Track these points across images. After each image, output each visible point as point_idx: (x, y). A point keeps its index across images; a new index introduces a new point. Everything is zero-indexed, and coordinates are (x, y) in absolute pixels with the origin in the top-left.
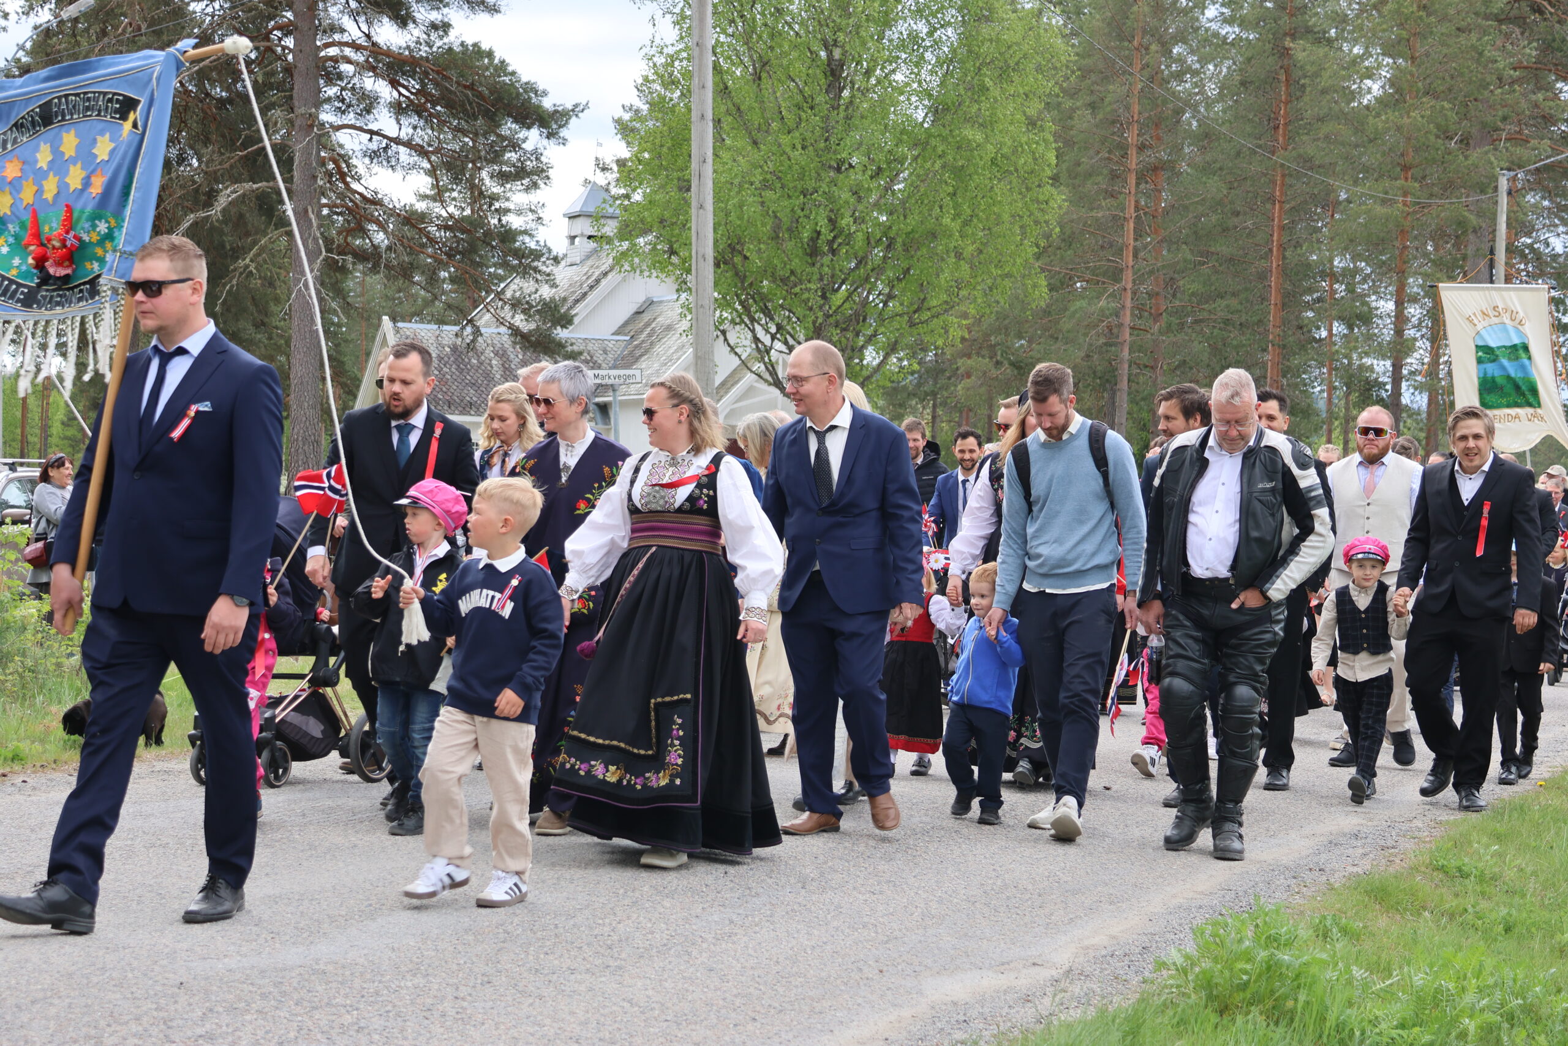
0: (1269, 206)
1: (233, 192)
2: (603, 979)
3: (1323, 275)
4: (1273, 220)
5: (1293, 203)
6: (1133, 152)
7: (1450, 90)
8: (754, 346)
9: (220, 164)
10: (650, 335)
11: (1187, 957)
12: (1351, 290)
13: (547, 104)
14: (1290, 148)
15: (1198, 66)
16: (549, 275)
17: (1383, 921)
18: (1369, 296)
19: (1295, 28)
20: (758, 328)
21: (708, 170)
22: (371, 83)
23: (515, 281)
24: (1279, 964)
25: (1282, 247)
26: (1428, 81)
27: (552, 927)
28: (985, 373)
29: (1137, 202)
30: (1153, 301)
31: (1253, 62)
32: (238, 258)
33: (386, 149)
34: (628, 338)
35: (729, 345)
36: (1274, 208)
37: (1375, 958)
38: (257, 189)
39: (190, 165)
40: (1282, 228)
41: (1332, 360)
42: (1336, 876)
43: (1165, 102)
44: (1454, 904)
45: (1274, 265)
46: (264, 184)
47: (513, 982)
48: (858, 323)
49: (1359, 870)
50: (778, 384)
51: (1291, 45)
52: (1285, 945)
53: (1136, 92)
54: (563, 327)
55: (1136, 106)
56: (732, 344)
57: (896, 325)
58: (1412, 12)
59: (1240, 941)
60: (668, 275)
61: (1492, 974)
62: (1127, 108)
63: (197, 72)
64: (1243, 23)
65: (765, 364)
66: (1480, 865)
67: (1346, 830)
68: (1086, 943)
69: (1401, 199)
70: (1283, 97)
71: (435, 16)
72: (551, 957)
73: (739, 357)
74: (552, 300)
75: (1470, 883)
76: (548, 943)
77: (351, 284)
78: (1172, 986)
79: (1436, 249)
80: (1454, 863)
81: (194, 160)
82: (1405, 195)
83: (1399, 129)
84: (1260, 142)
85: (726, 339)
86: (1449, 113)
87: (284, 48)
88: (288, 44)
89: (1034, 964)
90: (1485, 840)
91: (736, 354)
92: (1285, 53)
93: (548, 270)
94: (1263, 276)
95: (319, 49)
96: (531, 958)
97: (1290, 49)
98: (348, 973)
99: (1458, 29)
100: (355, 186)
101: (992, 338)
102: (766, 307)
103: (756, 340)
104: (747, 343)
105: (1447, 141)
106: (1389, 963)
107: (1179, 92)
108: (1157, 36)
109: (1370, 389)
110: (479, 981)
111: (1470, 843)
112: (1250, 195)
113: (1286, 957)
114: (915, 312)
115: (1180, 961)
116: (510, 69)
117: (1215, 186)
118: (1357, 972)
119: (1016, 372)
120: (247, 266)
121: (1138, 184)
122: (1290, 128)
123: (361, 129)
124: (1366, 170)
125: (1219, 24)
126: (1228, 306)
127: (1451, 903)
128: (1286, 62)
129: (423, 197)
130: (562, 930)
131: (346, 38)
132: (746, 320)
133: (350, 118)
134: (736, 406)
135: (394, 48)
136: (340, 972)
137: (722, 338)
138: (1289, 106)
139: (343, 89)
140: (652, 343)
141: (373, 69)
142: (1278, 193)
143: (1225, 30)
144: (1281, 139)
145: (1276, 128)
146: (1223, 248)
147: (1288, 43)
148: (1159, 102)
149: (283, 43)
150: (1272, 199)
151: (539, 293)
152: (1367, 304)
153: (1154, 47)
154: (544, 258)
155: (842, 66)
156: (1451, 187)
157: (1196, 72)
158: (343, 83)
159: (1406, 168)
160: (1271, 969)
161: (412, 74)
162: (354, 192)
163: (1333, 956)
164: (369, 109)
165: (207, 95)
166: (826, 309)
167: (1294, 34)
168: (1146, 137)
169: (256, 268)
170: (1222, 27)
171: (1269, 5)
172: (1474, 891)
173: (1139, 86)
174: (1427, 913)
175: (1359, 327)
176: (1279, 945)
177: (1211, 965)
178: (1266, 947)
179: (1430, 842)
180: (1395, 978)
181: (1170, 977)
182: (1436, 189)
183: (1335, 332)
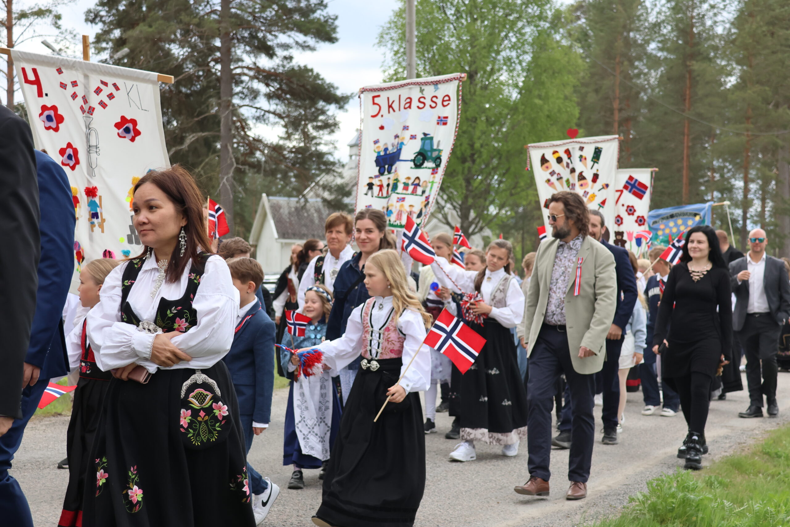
0: (682, 137)
1: (193, 137)
3: (709, 169)
4: (684, 144)
5: (693, 136)
6: (616, 113)
7: (769, 81)
9: (187, 124)
11: (644, 496)
12: (722, 176)
13: (339, 93)
14: (692, 109)
15: (646, 71)
16: (340, 173)
17: (739, 479)
18: (731, 179)
19: (693, 53)
22: (257, 85)
23: (324, 176)
24: (689, 499)
25: (688, 156)
26: (758, 77)
31: (673, 69)
32: (195, 168)
33: (263, 116)
36: (684, 138)
37: (736, 496)
38: (204, 136)
39: (173, 125)
40: (688, 147)
42: (717, 457)
43: (631, 88)
44: (774, 471)
45: (685, 165)
46: (207, 133)
48: (486, 195)
49: (728, 454)
52: (692, 490)
53: (617, 84)
54: (347, 197)
55: (618, 91)
57: (504, 195)
59: (670, 488)
62: (613, 91)
63: (176, 82)
64: (668, 50)
66: (787, 452)
67: (721, 435)
68: (596, 489)
69: (745, 133)
70: (688, 86)
71: (286, 53)
74: (342, 184)
75: (782, 460)
77: (247, 179)
78: (637, 510)
79: (764, 156)
80: (774, 451)
81: (175, 123)
82: (748, 131)
83: (744, 99)
84: (678, 107)
86: (769, 92)
87: (216, 70)
88: (218, 68)
90: (789, 440)
93: (339, 171)
94: (679, 170)
95: (232, 70)
97: (690, 65)
100: (249, 133)
105: (768, 106)
106: (742, 499)
107: (638, 83)
108: (627, 57)
111: (781, 441)
112: (673, 132)
113: (692, 496)
114: (513, 189)
115: (641, 498)
116: (321, 77)
117: (655, 128)
118: (727, 504)
120: (199, 172)
121: (619, 127)
122: (692, 100)
123: (251, 106)
124: (729, 119)
125: (656, 51)
126: (662, 185)
127: (772, 470)
128: (689, 69)
129: (281, 138)
131: (244, 64)
133: (247, 102)
135: (267, 68)
138: (691, 89)
139: (243, 88)
141: (257, 78)
142: (686, 131)
143: (660, 54)
144: (687, 105)
145: (685, 100)
148: (628, 88)
149: (215, 67)
150: (683, 134)
151: (335, 182)
152: (729, 183)
153: (626, 63)
154: (337, 166)
155: (476, 73)
156: (769, 127)
157: (645, 74)
158: (244, 85)
159: (748, 118)
160: (685, 502)
161: (275, 80)
162: (249, 136)
163: (715, 496)
164: (255, 98)
165: (180, 92)
166: (470, 188)
167: (692, 56)
168: (623, 105)
169: (204, 173)
170: (658, 52)
171: (680, 42)
172: (784, 464)
173: (619, 81)
174: (761, 475)
175: (726, 194)
176: (689, 490)
177: (656, 499)
178: (683, 491)
179: (762, 441)
180: (745, 506)
181: (636, 506)
182: (762, 128)
183: (714, 196)
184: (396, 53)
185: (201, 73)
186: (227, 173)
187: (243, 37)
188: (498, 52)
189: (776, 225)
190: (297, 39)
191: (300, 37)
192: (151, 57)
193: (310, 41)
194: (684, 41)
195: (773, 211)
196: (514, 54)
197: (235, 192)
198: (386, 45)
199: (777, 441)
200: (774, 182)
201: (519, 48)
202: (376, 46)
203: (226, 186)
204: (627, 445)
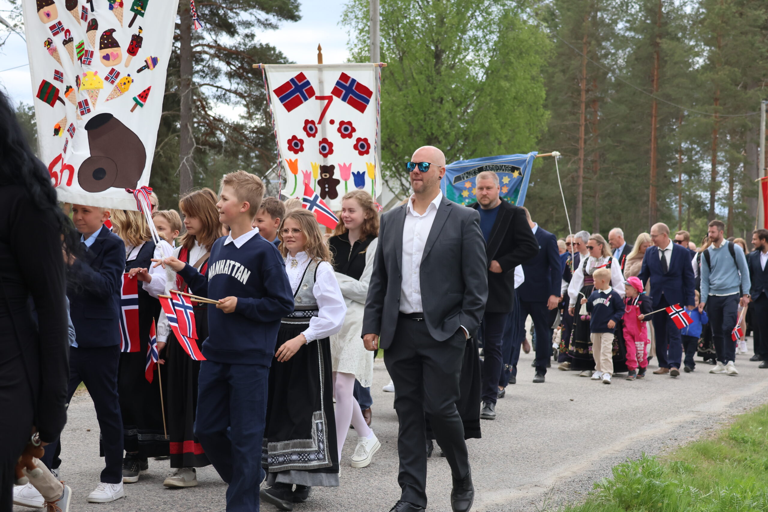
0: (649, 118)
2: (328, 494)
3: (677, 152)
4: (651, 125)
5: (661, 117)
6: (583, 93)
7: (737, 62)
8: (401, 188)
11: (609, 482)
12: (690, 158)
14: (659, 90)
15: (613, 51)
17: (705, 465)
18: (699, 161)
19: (662, 33)
20: (403, 179)
22: (218, 64)
24: (654, 485)
25: (656, 138)
26: (727, 57)
29: (585, 117)
30: (594, 165)
31: (641, 48)
33: (224, 95)
35: (389, 187)
36: (652, 120)
37: (702, 482)
40: (656, 129)
41: (681, 193)
42: (683, 442)
43: (599, 69)
45: (652, 147)
46: (167, 112)
49: (694, 439)
51: (660, 41)
52: (657, 476)
53: (584, 64)
55: (585, 71)
56: (391, 187)
58: (718, 24)
59: (635, 474)
61: (759, 490)
62: (581, 72)
64: (636, 30)
66: (753, 437)
67: (688, 420)
68: (561, 475)
69: (714, 115)
70: (656, 66)
71: (247, 31)
73: (394, 193)
75: (749, 445)
77: (208, 160)
78: (602, 496)
79: (732, 138)
80: (740, 436)
82: (716, 113)
83: (713, 80)
84: (646, 88)
85: (388, 185)
86: (737, 73)
89: (536, 486)
90: (755, 425)
92: (656, 45)
94: (647, 152)
95: (193, 48)
97: (660, 43)
99: (741, 33)
100: (209, 112)
103: (402, 185)
104: (398, 186)
105: (736, 87)
106: (708, 484)
107: (606, 64)
108: (595, 37)
109: (700, 206)
111: (748, 426)
112: (640, 113)
113: (658, 482)
115: (606, 484)
116: (284, 56)
117: (623, 109)
118: (693, 489)
120: (159, 152)
121: (586, 108)
122: (659, 81)
123: (212, 85)
124: (697, 101)
126: (630, 167)
127: (739, 455)
128: (657, 49)
129: (243, 117)
131: (205, 42)
132: (397, 175)
133: (207, 80)
135: (228, 47)
138: (659, 70)
139: (204, 66)
141: (218, 57)
142: (654, 112)
143: (627, 34)
144: (655, 86)
145: (653, 81)
146: (628, 139)
147: (658, 40)
148: (596, 69)
150: (651, 115)
152: (698, 165)
153: (593, 42)
155: (442, 53)
156: (738, 109)
157: (613, 55)
158: (204, 64)
159: (716, 100)
160: (650, 488)
161: (237, 59)
162: (209, 116)
163: (681, 481)
164: (216, 76)
167: (661, 36)
168: (590, 86)
169: (163, 153)
170: (625, 32)
171: (648, 22)
172: (750, 449)
173: (586, 61)
174: (727, 460)
175: (694, 176)
176: (654, 476)
177: (621, 486)
178: (648, 477)
179: (729, 426)
180: (711, 492)
181: (602, 492)
182: (731, 110)
183: (682, 179)
184: (361, 31)
186: (188, 154)
187: (203, 15)
188: (464, 32)
189: (744, 208)
190: (259, 17)
191: (262, 15)
193: (273, 19)
194: (652, 21)
195: (741, 194)
196: (480, 34)
197: (195, 173)
198: (351, 24)
199: (744, 426)
200: (742, 165)
201: (486, 28)
202: (340, 24)
203: (186, 166)
204: (592, 430)
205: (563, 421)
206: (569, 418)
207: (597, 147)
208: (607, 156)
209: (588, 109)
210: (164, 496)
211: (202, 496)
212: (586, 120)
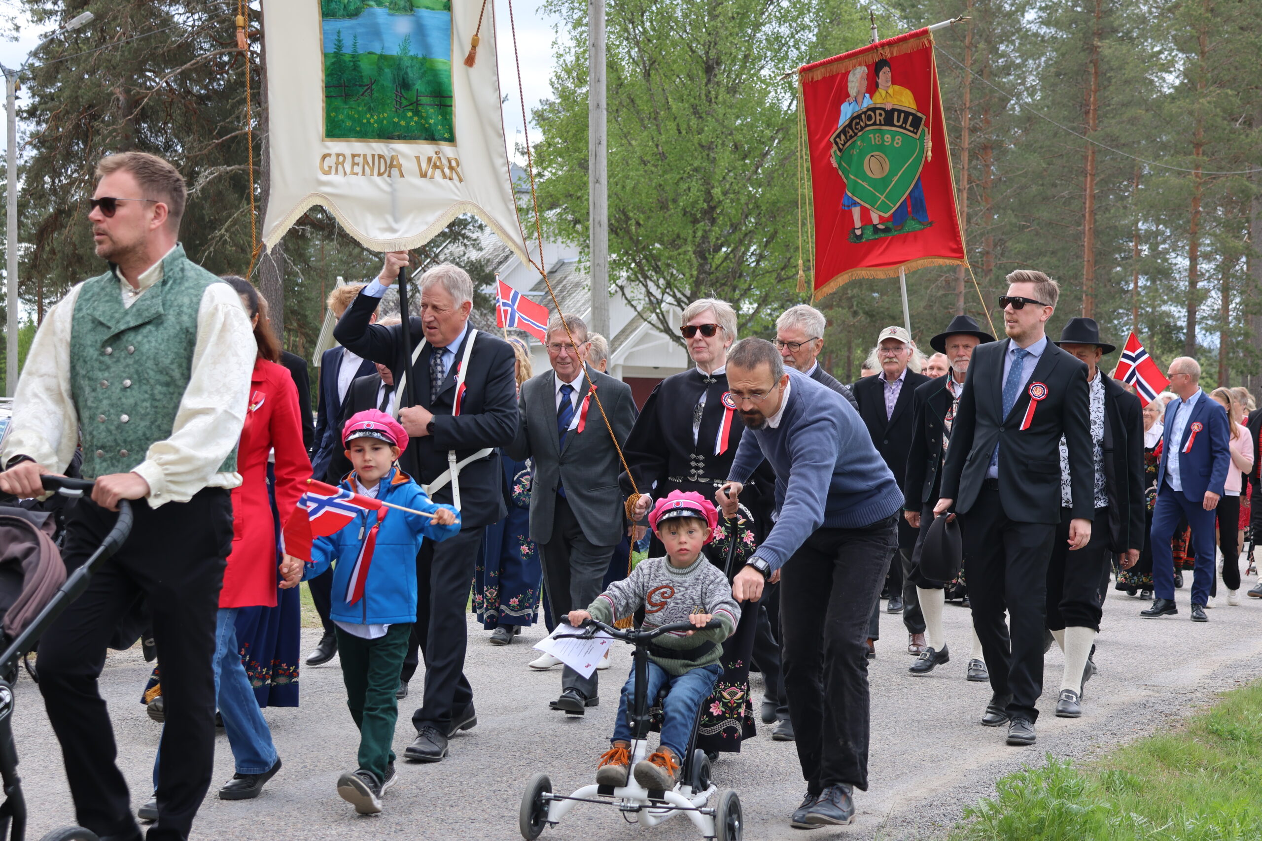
0: (1081, 178)
1: (212, 173)
2: (498, 827)
3: (1130, 237)
4: (1085, 190)
5: (1102, 176)
6: (965, 134)
7: (1234, 79)
8: (647, 299)
9: (200, 150)
10: (561, 291)
11: (992, 806)
12: (1154, 248)
14: (1099, 129)
15: (1018, 61)
16: (475, 240)
17: (1163, 777)
18: (1168, 253)
19: (1102, 29)
20: (650, 284)
21: (603, 151)
23: (449, 246)
24: (1068, 812)
25: (1093, 213)
26: (1216, 72)
27: (458, 784)
28: (844, 322)
29: (969, 175)
30: (984, 259)
31: (1067, 56)
32: (215, 229)
34: (543, 293)
35: (626, 298)
36: (1086, 181)
37: (1155, 807)
38: (231, 171)
39: (176, 151)
40: (1093, 197)
41: (1137, 308)
42: (1126, 738)
43: (992, 91)
44: (1225, 762)
45: (1087, 228)
46: (237, 166)
47: (422, 830)
48: (735, 279)
49: (1146, 734)
50: (668, 331)
51: (1099, 44)
52: (1074, 796)
53: (967, 84)
54: (488, 284)
55: (968, 95)
56: (629, 298)
57: (766, 280)
58: (1200, 14)
59: (1036, 792)
60: (572, 240)
61: (1255, 821)
62: (960, 97)
63: (180, 73)
64: (1057, 24)
65: (657, 314)
66: (1249, 729)
67: (1137, 701)
68: (910, 795)
69: (1193, 172)
70: (1093, 87)
72: (455, 809)
73: (635, 308)
74: (479, 261)
75: (1239, 745)
76: (454, 797)
77: (312, 250)
78: (980, 831)
79: (1225, 213)
80: (1227, 727)
81: (179, 147)
82: (1197, 167)
83: (1191, 113)
84: (1075, 125)
85: (623, 294)
86: (1233, 99)
87: (253, 53)
88: (255, 49)
89: (864, 813)
90: (1253, 708)
91: (632, 306)
92: (1093, 49)
93: (474, 236)
94: (1078, 237)
96: (438, 810)
97: (1099, 47)
98: (283, 823)
99: (1242, 28)
101: (849, 292)
102: (658, 266)
103: (649, 293)
104: (642, 297)
105: (1233, 123)
106: (1167, 811)
107: (1004, 83)
108: (984, 36)
109: (1170, 333)
110: (393, 829)
111: (1241, 711)
112: (1066, 169)
113: (1074, 806)
114: (782, 269)
115: (985, 809)
117: (1035, 161)
118: (1137, 818)
119: (868, 320)
120: (223, 236)
121: (970, 161)
122: (1099, 112)
124: (1164, 146)
125: (1037, 25)
126: (1048, 262)
127: (1223, 761)
128: (1095, 57)
130: (465, 786)
132: (640, 276)
134: (634, 349)
136: (277, 822)
137: (620, 293)
138: (1098, 93)
140: (563, 298)
142: (1089, 168)
143: (1043, 30)
144: (1091, 122)
145: (1087, 113)
146: (1044, 213)
147: (1097, 42)
148: (987, 91)
149: (251, 49)
150: (1084, 173)
151: (466, 256)
152: (1166, 260)
153: (982, 45)
154: (470, 227)
155: (718, 64)
156: (1236, 160)
157: (1019, 66)
159: (1198, 145)
160: (1063, 816)
163: (1115, 805)
165: (189, 92)
166: (707, 267)
167: (1101, 34)
168: (978, 121)
169: (230, 237)
170: (1040, 27)
171: (1079, 9)
172: (1243, 751)
173: (970, 77)
174: (1202, 769)
175: (1161, 280)
176: (1069, 795)
177: (1012, 812)
178: (1059, 796)
179: (1208, 710)
180: (1170, 823)
181: (979, 823)
182: (1223, 163)
183: (1140, 284)
184: (578, 24)
185: (226, 59)
188: (757, 26)
189: (1246, 335)
192: (135, 29)
194: (1085, 8)
195: (1242, 311)
196: (785, 30)
197: (288, 273)
198: (560, 11)
199: (1233, 711)
200: (1244, 259)
201: (794, 19)
202: (541, 11)
203: (270, 260)
204: (969, 718)
205: (919, 702)
206: (929, 697)
207: (989, 228)
208: (1009, 244)
209: (974, 162)
210: (209, 832)
211: (277, 832)
212: (970, 181)
